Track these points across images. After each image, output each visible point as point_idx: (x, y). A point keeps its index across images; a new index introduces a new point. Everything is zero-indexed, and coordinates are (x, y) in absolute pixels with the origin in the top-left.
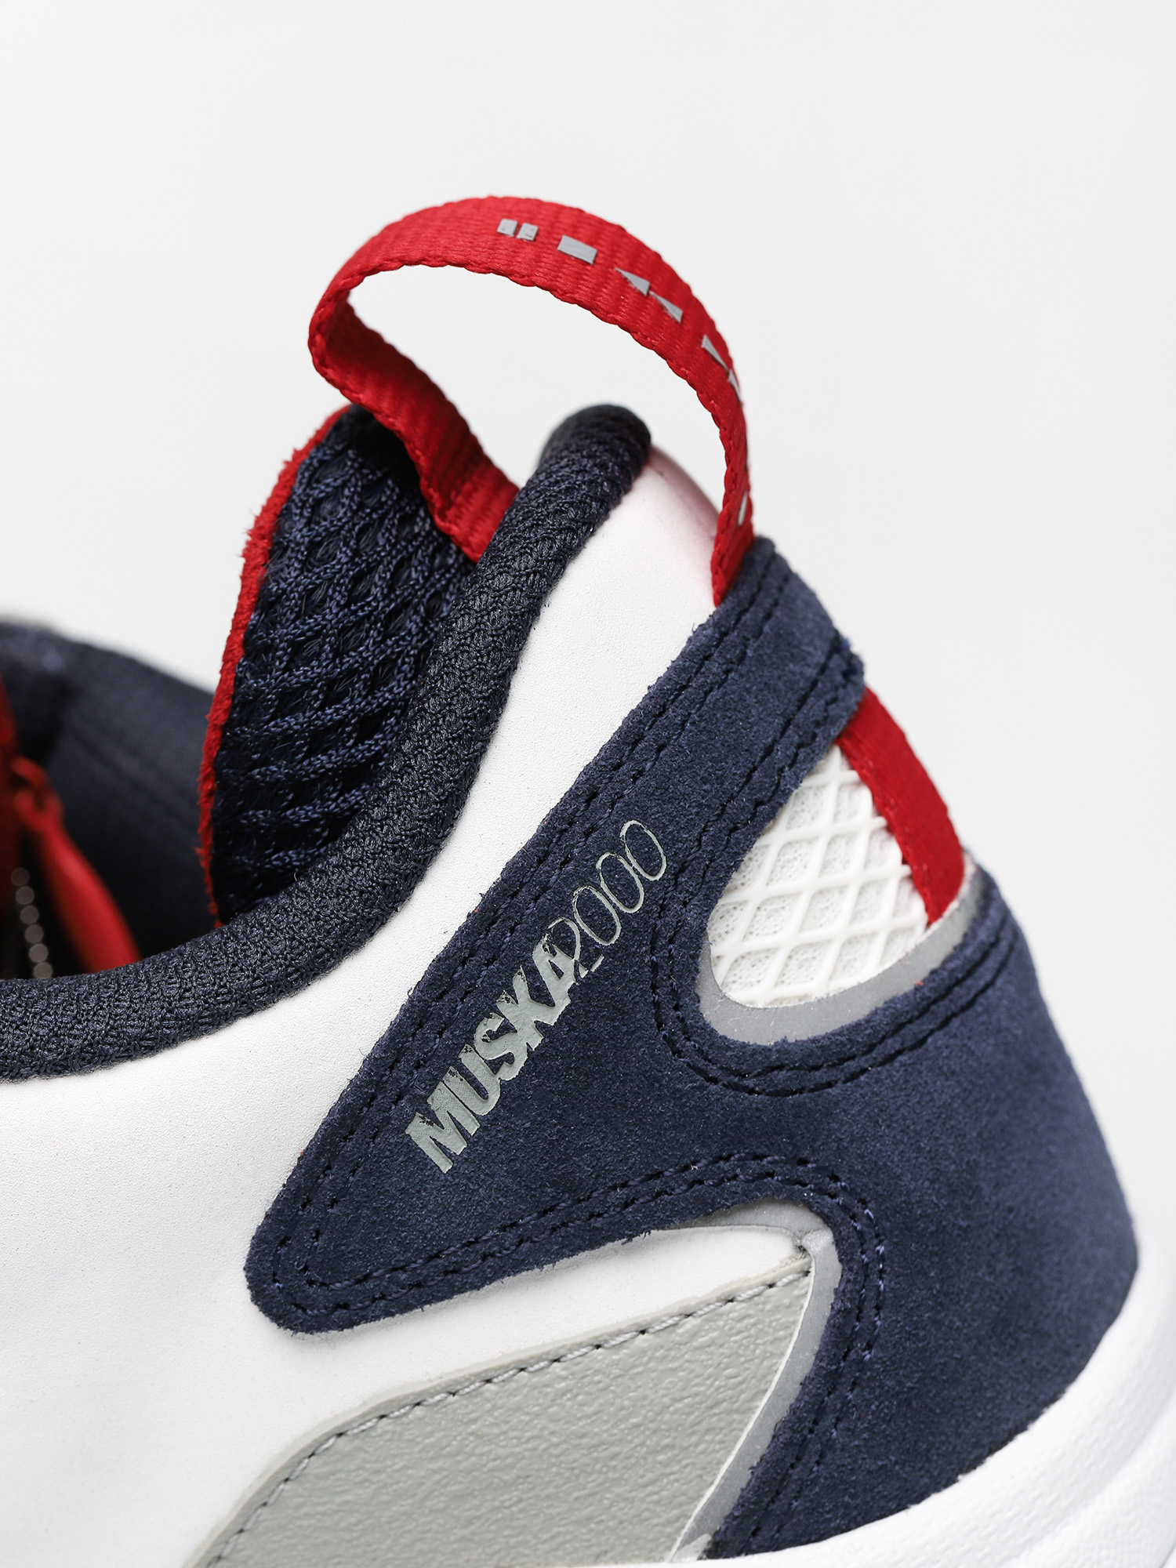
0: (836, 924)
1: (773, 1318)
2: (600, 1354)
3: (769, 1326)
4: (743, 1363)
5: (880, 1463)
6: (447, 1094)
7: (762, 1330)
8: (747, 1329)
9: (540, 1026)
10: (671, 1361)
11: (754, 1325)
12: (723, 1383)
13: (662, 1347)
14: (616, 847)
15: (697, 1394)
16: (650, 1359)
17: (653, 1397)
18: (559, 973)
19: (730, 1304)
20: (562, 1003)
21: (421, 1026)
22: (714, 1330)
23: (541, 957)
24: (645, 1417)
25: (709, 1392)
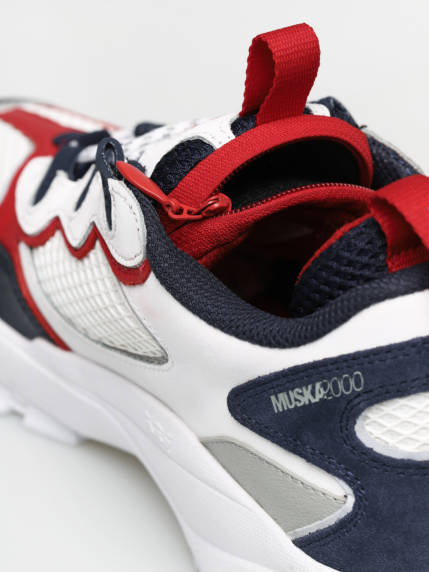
0: (406, 432)
1: (331, 506)
2: (291, 480)
3: (329, 507)
4: (319, 510)
5: (337, 558)
6: (283, 396)
7: (327, 507)
8: (323, 503)
9: (309, 400)
10: (303, 495)
11: (325, 504)
12: (312, 510)
13: (303, 491)
14: (351, 375)
15: (306, 507)
16: (300, 491)
17: (297, 499)
18: (320, 393)
19: (323, 495)
20: (317, 400)
21: (284, 377)
22: (316, 497)
23: (318, 385)
24: (293, 501)
25: (308, 509)
